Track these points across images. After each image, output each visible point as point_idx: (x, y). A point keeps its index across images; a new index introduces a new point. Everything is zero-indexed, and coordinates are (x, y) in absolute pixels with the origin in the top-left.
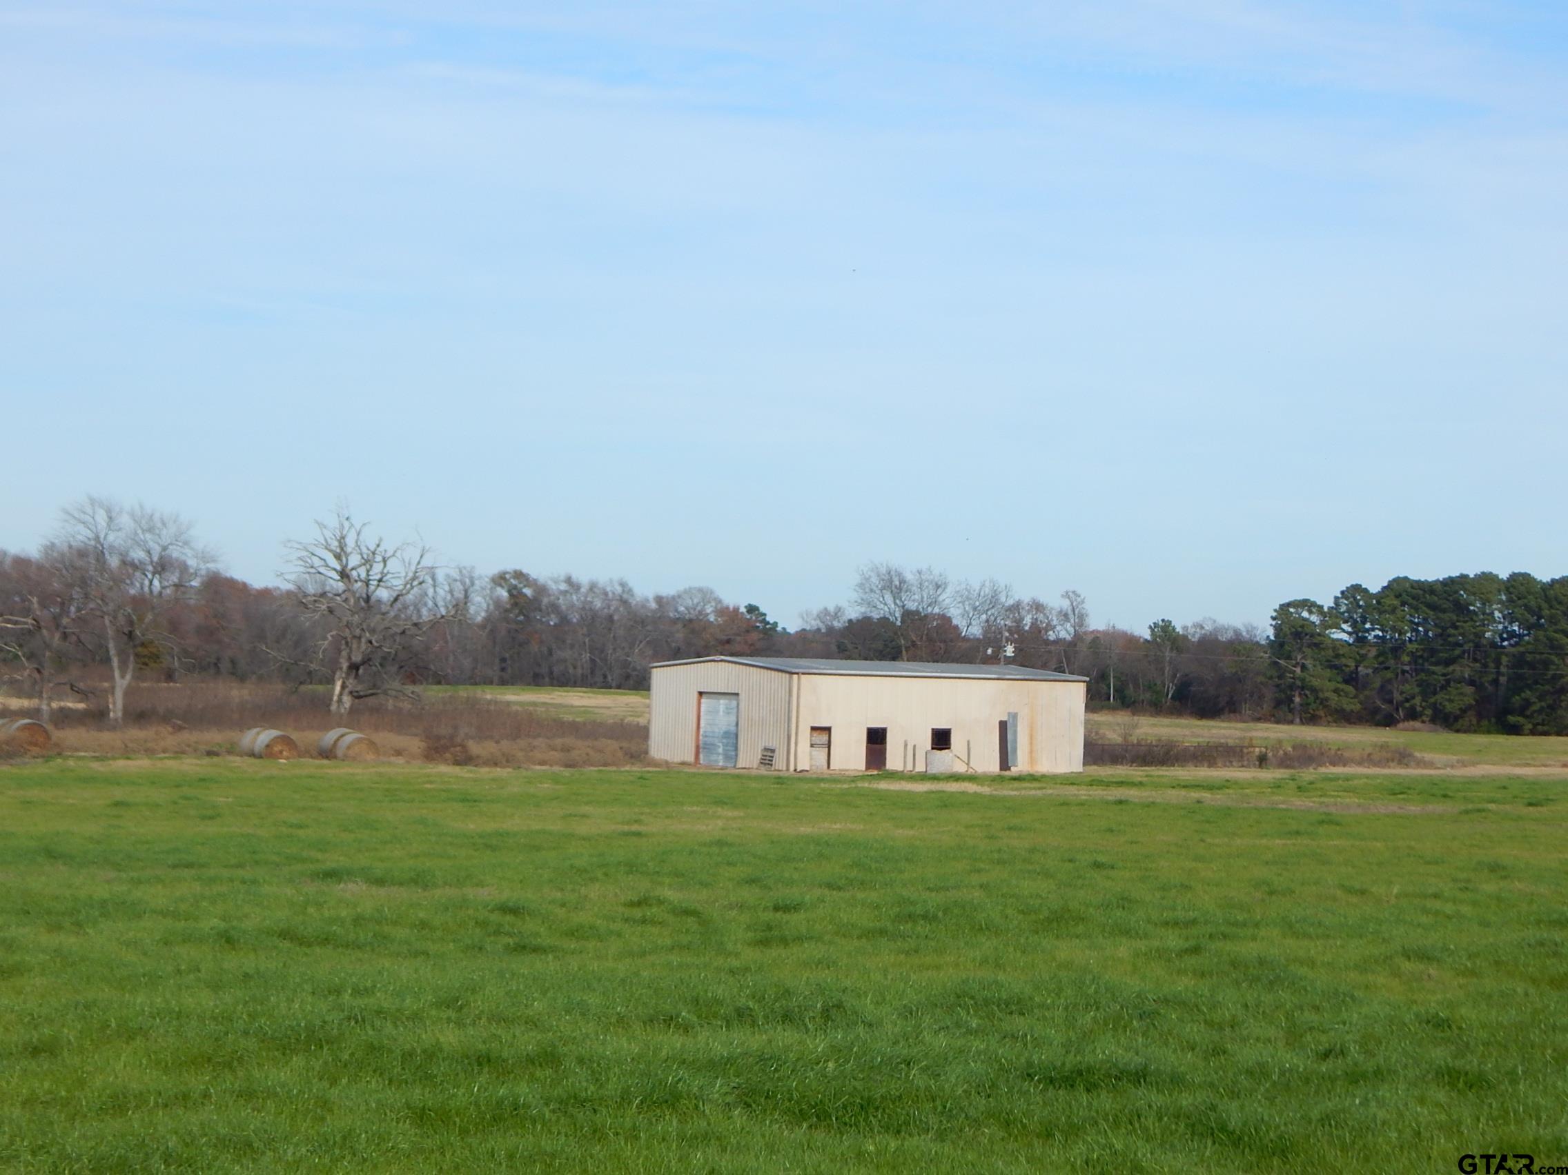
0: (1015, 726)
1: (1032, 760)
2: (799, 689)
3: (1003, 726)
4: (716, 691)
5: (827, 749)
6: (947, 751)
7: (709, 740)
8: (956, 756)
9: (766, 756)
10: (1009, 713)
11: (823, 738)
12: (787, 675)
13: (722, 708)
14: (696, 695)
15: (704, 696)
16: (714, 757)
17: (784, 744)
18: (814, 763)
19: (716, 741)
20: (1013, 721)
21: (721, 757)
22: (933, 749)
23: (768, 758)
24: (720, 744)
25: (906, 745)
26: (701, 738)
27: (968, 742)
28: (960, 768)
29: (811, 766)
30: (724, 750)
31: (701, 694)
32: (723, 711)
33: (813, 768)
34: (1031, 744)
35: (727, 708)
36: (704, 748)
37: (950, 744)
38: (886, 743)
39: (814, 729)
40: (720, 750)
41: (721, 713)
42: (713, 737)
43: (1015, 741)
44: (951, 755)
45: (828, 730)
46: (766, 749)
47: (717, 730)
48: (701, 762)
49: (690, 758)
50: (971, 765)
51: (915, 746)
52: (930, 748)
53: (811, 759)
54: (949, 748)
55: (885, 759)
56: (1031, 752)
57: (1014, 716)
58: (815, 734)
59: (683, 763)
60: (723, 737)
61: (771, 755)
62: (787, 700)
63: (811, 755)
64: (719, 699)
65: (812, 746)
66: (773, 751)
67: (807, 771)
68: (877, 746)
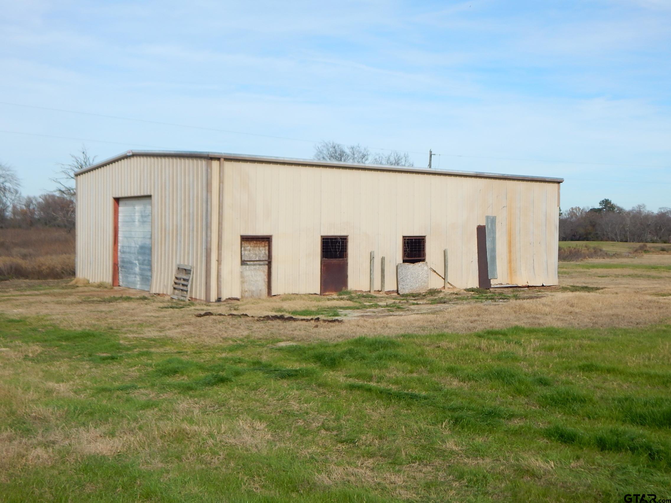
0: (494, 232)
1: (511, 271)
2: (221, 181)
3: (481, 231)
4: (129, 195)
5: (266, 267)
6: (421, 263)
7: (127, 257)
8: (431, 269)
9: (180, 279)
10: (487, 217)
11: (261, 251)
12: (204, 162)
13: (137, 217)
14: (111, 202)
15: (121, 203)
16: (131, 278)
17: (201, 262)
18: (246, 287)
19: (133, 258)
20: (492, 226)
21: (138, 278)
22: (404, 261)
23: (182, 282)
24: (137, 262)
25: (372, 258)
26: (119, 254)
27: (445, 252)
28: (436, 283)
29: (243, 292)
30: (140, 269)
31: (117, 200)
32: (139, 221)
33: (246, 294)
34: (510, 252)
35: (142, 216)
36: (123, 267)
37: (424, 255)
38: (346, 256)
39: (245, 239)
40: (137, 270)
41: (137, 223)
42: (129, 253)
43: (494, 250)
44: (426, 268)
45: (267, 240)
46: (179, 269)
47: (133, 245)
48: (121, 283)
49: (108, 280)
50: (449, 279)
51: (383, 259)
52: (401, 261)
53: (243, 282)
54: (424, 260)
55: (346, 277)
56: (510, 261)
57: (492, 220)
58: (248, 246)
59: (100, 286)
60: (139, 253)
61: (185, 277)
62: (204, 197)
63: (242, 276)
64: (134, 206)
65: (243, 263)
66: (187, 271)
67: (238, 299)
68: (335, 261)
